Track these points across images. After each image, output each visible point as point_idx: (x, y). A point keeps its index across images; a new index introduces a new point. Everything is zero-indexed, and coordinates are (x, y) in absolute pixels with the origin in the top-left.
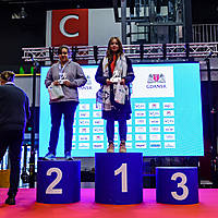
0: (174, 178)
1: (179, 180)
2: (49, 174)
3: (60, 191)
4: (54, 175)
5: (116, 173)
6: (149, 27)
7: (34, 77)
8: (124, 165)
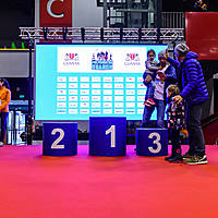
0: (151, 136)
1: (155, 138)
2: (53, 133)
3: (62, 147)
4: (58, 134)
5: (107, 132)
6: (126, 13)
7: (30, 52)
8: (113, 127)
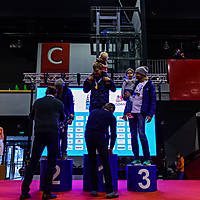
0: (140, 173)
1: (144, 174)
3: (58, 183)
6: (116, 60)
7: (32, 93)
